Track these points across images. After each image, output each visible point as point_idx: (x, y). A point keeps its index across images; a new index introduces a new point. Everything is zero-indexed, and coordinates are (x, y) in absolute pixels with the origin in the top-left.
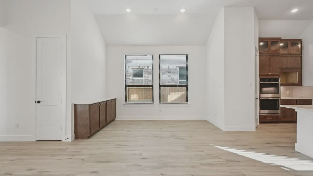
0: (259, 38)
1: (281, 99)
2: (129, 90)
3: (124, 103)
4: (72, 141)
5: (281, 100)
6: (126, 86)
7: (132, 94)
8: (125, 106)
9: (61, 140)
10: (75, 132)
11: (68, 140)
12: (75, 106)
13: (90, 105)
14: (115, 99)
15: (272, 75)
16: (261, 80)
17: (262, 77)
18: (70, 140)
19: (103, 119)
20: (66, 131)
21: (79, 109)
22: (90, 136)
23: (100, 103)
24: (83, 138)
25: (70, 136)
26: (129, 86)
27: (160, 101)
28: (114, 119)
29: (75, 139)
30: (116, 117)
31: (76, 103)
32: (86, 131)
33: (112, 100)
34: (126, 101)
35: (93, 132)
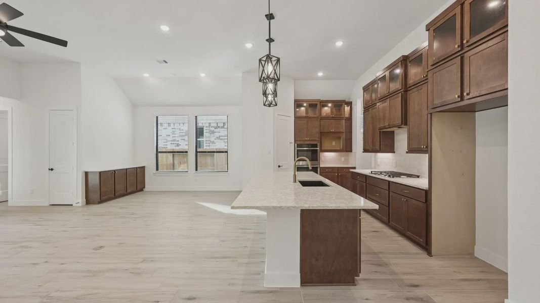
0: (295, 100)
1: (321, 166)
4: (83, 206)
5: (321, 168)
8: (155, 175)
9: (72, 205)
10: (87, 198)
11: (78, 205)
12: (86, 173)
13: (100, 173)
14: (144, 167)
15: (309, 140)
16: (299, 146)
17: (299, 143)
18: (80, 205)
19: (120, 187)
20: (77, 196)
21: (90, 176)
22: (101, 202)
23: (114, 171)
24: (94, 203)
25: (80, 201)
26: (161, 152)
27: (196, 170)
28: (142, 190)
29: (86, 204)
30: (144, 188)
31: (87, 171)
32: (96, 196)
33: (136, 168)
34: (157, 169)
35: (103, 198)
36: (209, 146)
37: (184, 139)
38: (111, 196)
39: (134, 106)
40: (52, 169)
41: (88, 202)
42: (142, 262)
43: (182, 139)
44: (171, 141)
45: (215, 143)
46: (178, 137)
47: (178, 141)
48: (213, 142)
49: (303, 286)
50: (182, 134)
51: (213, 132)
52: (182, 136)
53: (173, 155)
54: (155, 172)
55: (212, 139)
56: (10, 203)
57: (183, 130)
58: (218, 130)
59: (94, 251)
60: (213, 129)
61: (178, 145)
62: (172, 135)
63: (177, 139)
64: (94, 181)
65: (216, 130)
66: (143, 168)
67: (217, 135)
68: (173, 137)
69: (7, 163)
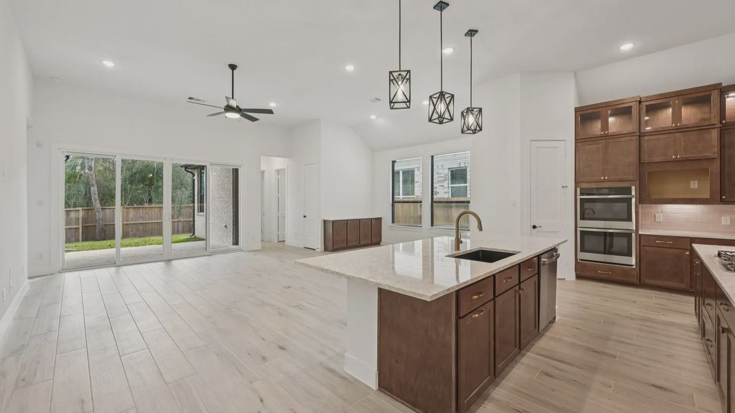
1: (641, 233)
3: (391, 223)
4: (322, 252)
5: (640, 236)
6: (394, 202)
8: (392, 228)
9: (315, 249)
10: (324, 244)
11: (319, 250)
12: (325, 222)
13: (333, 221)
15: (608, 181)
16: (585, 192)
17: (585, 186)
19: (352, 238)
20: (318, 243)
21: (327, 225)
22: (333, 250)
23: (347, 221)
24: (329, 251)
25: (319, 246)
26: (396, 202)
27: (432, 225)
28: (378, 244)
29: (325, 250)
30: (381, 241)
31: (325, 219)
32: (330, 245)
33: (371, 219)
34: (393, 222)
35: (336, 247)
37: (443, 186)
38: (344, 246)
40: (305, 217)
42: (294, 307)
43: (440, 186)
49: (380, 390)
50: (440, 179)
54: (390, 225)
56: (286, 243)
64: (329, 229)
66: (380, 219)
69: (285, 210)
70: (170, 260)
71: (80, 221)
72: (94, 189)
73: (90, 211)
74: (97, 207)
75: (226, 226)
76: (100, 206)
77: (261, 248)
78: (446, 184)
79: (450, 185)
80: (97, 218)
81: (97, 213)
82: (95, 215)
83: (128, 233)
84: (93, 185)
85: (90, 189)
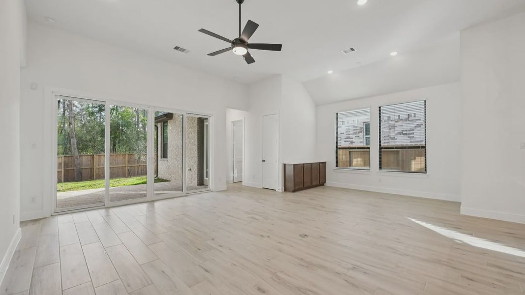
2: (351, 153)
3: (335, 167)
4: (282, 193)
6: (337, 148)
7: (355, 158)
8: (335, 171)
9: (276, 190)
10: (285, 185)
12: (285, 165)
13: (294, 165)
18: (280, 191)
19: (307, 179)
20: (277, 184)
21: (287, 167)
22: (294, 191)
23: (304, 164)
24: (289, 191)
25: (281, 188)
26: (340, 149)
27: (380, 168)
28: (323, 185)
29: (284, 191)
30: (325, 182)
31: (285, 163)
32: (290, 185)
33: (319, 163)
34: (337, 165)
35: (296, 188)
36: (388, 143)
37: (358, 137)
38: (301, 186)
39: (317, 105)
40: (264, 161)
41: (286, 190)
43: (356, 137)
44: (345, 139)
45: (396, 139)
46: (352, 134)
47: (352, 138)
48: (394, 138)
51: (394, 127)
52: (356, 133)
53: (350, 152)
54: (334, 168)
55: (392, 135)
56: (243, 184)
57: (357, 127)
58: (400, 123)
59: (300, 238)
60: (393, 123)
61: (352, 143)
62: (345, 133)
63: (351, 136)
64: (290, 171)
65: (396, 124)
66: (324, 163)
67: (399, 129)
68: (347, 135)
69: (242, 156)
70: (153, 201)
71: (63, 166)
72: (74, 141)
73: (70, 158)
74: (76, 155)
75: (191, 169)
76: (77, 153)
77: (226, 189)
78: (361, 135)
79: (365, 136)
80: (76, 163)
81: (76, 160)
82: (74, 161)
83: (100, 175)
84: (73, 137)
85: (70, 141)
